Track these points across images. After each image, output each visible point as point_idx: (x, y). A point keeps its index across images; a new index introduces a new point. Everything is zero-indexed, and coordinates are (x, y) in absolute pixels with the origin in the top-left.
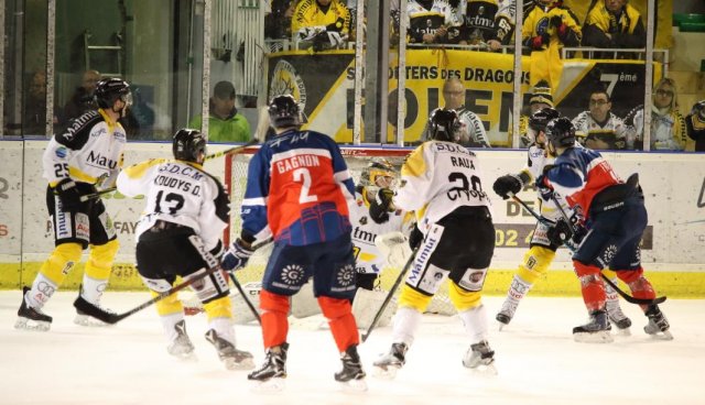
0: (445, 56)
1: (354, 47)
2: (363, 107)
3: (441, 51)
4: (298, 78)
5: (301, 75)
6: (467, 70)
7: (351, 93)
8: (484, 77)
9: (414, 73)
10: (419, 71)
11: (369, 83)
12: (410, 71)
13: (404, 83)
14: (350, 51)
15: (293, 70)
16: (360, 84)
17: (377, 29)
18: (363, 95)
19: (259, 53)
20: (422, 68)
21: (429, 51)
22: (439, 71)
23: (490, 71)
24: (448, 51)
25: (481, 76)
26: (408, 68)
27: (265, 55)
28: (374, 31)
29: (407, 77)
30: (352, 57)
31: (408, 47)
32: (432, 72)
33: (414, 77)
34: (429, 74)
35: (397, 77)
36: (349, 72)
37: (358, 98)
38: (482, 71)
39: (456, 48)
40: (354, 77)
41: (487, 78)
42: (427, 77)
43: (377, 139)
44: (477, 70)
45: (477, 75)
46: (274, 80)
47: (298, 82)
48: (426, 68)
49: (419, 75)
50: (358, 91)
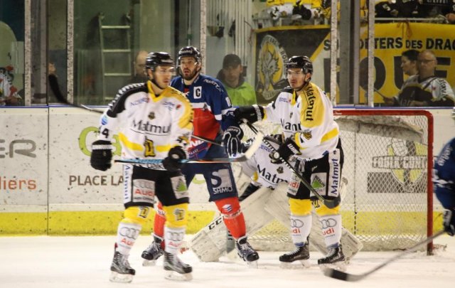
0: (409, 27)
1: (330, 22)
2: (338, 74)
3: (405, 24)
4: (282, 49)
5: (285, 47)
6: (428, 40)
7: (327, 63)
8: (443, 45)
9: (381, 43)
10: (386, 41)
11: (343, 53)
12: (378, 42)
13: (372, 52)
14: (325, 26)
15: (277, 43)
16: (335, 54)
17: (349, 6)
18: (338, 63)
19: (248, 30)
20: (389, 39)
21: (394, 25)
22: (404, 42)
23: (448, 41)
24: (411, 24)
25: (440, 45)
26: (376, 40)
27: (252, 31)
28: (347, 8)
29: (376, 47)
30: (328, 31)
31: (376, 22)
32: (397, 42)
33: (381, 47)
34: (395, 44)
35: (367, 47)
36: (326, 44)
37: (334, 66)
38: (441, 40)
39: (418, 22)
40: (330, 48)
41: (446, 47)
42: (393, 47)
43: (351, 101)
44: (437, 40)
45: (437, 44)
46: (261, 52)
47: (282, 53)
48: (392, 39)
49: (386, 45)
50: (334, 60)
